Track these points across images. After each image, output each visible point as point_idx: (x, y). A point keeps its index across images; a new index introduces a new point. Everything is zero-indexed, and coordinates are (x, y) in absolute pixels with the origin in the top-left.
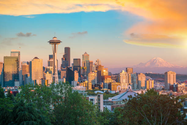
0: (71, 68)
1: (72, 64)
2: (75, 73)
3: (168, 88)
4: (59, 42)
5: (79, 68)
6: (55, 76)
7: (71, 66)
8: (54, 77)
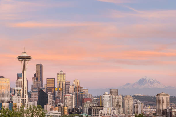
0: (44, 89)
1: (45, 84)
2: (49, 95)
3: (161, 113)
4: (30, 59)
5: (53, 90)
7: (44, 86)
8: (24, 100)
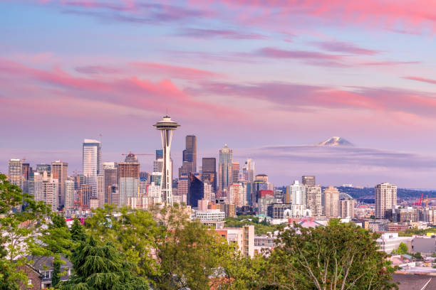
0: (198, 174)
2: (205, 184)
3: (382, 214)
4: (176, 127)
5: (213, 176)
6: (167, 190)
7: (198, 171)
8: (165, 192)
